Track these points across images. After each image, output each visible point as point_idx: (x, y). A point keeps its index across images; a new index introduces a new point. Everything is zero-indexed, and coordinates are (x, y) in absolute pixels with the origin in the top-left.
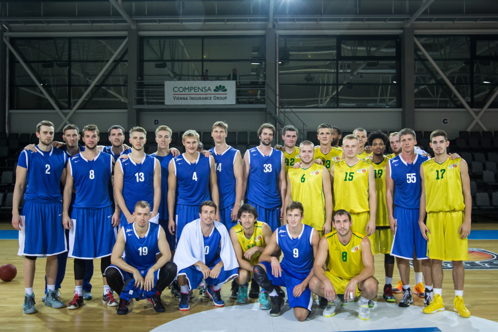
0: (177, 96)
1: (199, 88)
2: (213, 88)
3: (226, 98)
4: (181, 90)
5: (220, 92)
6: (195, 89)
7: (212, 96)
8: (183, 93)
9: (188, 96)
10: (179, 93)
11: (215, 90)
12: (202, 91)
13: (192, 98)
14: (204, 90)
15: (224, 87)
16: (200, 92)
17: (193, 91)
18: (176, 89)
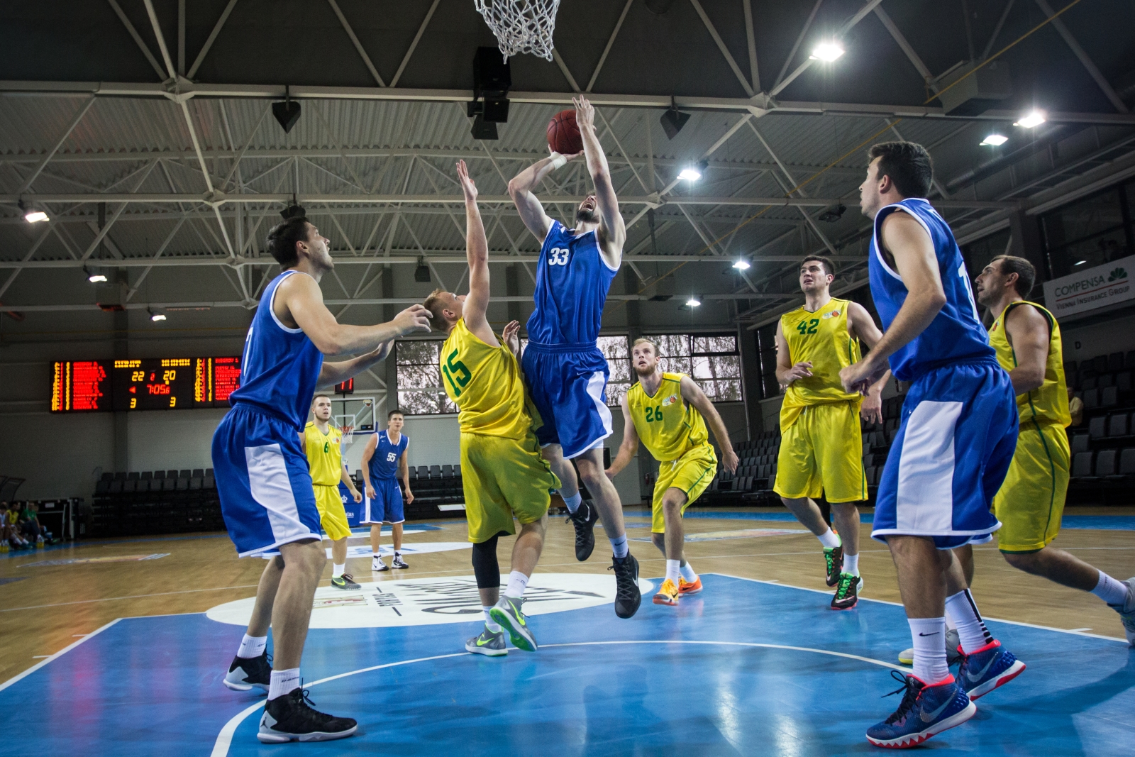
0: (1061, 302)
1: (1087, 282)
2: (1107, 276)
3: (1127, 288)
4: (1065, 290)
5: (1118, 280)
6: (1083, 285)
7: (1106, 290)
8: (1069, 295)
9: (1075, 299)
10: (1062, 297)
11: (1111, 279)
12: (1092, 285)
13: (1081, 301)
14: (1095, 283)
15: (1122, 270)
16: (1091, 288)
17: (1080, 289)
18: (1059, 292)
